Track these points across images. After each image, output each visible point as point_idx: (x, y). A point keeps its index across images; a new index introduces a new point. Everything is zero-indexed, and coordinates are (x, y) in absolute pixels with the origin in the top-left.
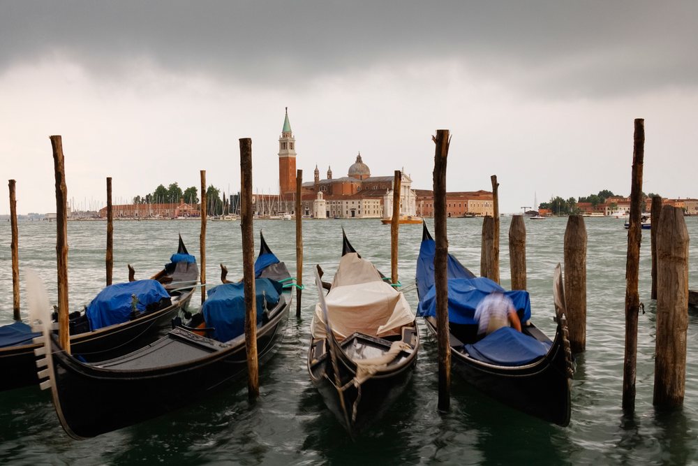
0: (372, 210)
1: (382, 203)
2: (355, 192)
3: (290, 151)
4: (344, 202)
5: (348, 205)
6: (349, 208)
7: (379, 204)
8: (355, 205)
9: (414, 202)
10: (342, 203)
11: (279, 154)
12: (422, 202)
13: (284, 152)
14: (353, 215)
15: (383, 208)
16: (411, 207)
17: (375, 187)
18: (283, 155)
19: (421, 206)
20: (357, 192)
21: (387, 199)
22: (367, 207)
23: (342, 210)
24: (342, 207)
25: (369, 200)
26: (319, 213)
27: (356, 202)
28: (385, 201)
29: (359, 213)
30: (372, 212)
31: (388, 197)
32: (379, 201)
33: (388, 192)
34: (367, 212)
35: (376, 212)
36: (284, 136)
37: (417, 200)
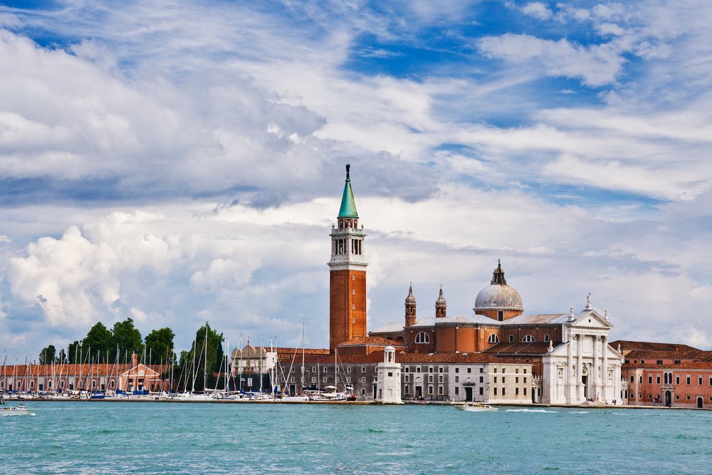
0: (511, 386)
1: (538, 372)
2: (483, 347)
3: (353, 258)
4: (452, 368)
5: (460, 375)
6: (461, 380)
7: (529, 374)
8: (474, 377)
9: (618, 372)
10: (447, 370)
11: (330, 265)
12: (639, 373)
13: (339, 259)
14: (469, 398)
15: (541, 383)
16: (609, 383)
17: (529, 338)
18: (337, 265)
19: (637, 380)
20: (488, 347)
21: (548, 363)
22: (499, 380)
23: (446, 384)
24: (446, 379)
25: (504, 366)
26: (385, 392)
27: (476, 368)
28: (545, 367)
29: (481, 392)
30: (510, 390)
31: (552, 360)
32: (529, 368)
33: (551, 348)
34: (500, 391)
35: (521, 391)
36: (341, 226)
37: (626, 368)
